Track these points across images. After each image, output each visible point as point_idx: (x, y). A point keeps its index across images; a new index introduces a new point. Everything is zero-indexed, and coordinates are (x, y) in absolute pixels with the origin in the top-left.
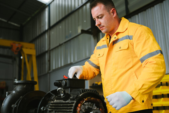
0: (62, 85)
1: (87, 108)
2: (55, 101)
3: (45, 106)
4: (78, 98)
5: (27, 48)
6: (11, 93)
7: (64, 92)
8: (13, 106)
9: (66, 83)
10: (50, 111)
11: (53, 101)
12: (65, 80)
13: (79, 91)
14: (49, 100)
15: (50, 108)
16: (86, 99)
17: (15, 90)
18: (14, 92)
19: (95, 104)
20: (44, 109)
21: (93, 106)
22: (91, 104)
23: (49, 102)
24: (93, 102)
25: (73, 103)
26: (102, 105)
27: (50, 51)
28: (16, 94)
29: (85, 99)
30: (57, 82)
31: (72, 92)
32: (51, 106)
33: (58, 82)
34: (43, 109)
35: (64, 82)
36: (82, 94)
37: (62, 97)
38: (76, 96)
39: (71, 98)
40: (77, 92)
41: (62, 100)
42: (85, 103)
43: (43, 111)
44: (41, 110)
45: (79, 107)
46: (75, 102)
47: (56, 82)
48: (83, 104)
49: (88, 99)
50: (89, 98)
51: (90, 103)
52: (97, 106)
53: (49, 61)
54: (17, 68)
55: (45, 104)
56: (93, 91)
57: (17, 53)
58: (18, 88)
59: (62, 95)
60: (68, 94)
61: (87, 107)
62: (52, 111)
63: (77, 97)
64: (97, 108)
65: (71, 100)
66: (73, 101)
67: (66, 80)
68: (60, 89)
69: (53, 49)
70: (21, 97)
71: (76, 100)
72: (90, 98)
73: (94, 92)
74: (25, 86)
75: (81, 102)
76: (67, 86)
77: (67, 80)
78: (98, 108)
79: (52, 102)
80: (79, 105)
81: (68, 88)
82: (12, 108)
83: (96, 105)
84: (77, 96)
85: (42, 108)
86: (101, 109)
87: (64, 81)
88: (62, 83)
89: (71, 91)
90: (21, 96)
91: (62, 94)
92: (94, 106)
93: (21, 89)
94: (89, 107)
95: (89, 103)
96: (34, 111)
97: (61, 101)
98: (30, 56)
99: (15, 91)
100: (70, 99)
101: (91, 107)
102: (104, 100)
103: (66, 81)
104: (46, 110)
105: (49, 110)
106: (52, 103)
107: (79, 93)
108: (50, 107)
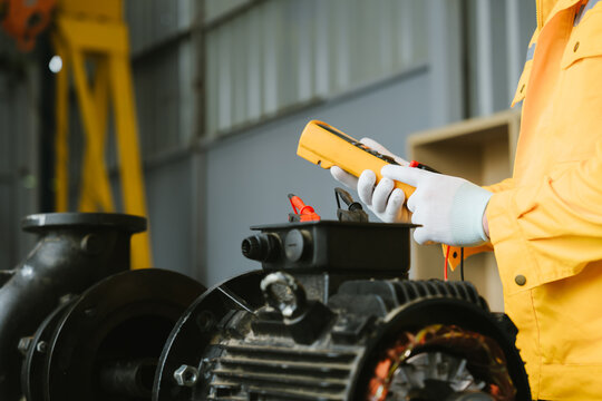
0: (289, 254)
1: (422, 385)
2: (251, 336)
3: (193, 361)
4: (374, 334)
5: (81, 16)
6: (14, 278)
7: (300, 294)
8: (23, 343)
9: (308, 246)
10: (221, 392)
11: (238, 334)
12: (300, 227)
13: (377, 291)
14: (214, 331)
15: (222, 376)
16: (418, 338)
17: (33, 262)
18: (28, 272)
19: (464, 362)
20: (192, 375)
21: (452, 372)
22: (444, 360)
23: (215, 342)
24: (453, 352)
25: (348, 358)
26: (504, 369)
27: (202, 32)
28: (41, 282)
29: (415, 333)
30: (257, 234)
31: (343, 296)
32: (226, 364)
33: (265, 236)
34: (188, 375)
35: (297, 238)
36: (394, 312)
37: (287, 322)
38: (364, 320)
39: (337, 329)
40: (369, 298)
41: (285, 335)
42: (411, 356)
43: (186, 390)
44: (174, 381)
45: (382, 382)
46: (360, 351)
47: (253, 238)
48: (404, 364)
49: (428, 336)
50: (434, 329)
51: (438, 357)
52: (478, 373)
53: (200, 84)
54: (32, 122)
55: (194, 348)
56: (453, 293)
57: (29, 46)
58: (50, 253)
59: (288, 311)
60: (318, 304)
61: (420, 379)
62: (235, 391)
63: (369, 327)
64: (476, 381)
65: (337, 338)
66: (346, 349)
67: (308, 227)
68: (278, 282)
69: (218, 25)
70: (65, 300)
71: (367, 344)
72: (440, 333)
73: (459, 297)
74: (84, 242)
75: (392, 353)
76: (315, 260)
77: (315, 230)
78: (482, 385)
79: (233, 343)
80: (383, 369)
81: (318, 271)
82: (20, 356)
83: (469, 368)
84: (373, 319)
85: (179, 373)
86: (494, 388)
87: (296, 231)
88: (288, 242)
89: (332, 292)
90: (63, 294)
91: (288, 303)
92: (461, 371)
93: (62, 259)
94: (436, 375)
95: (431, 358)
96: (132, 374)
97: (282, 339)
98: (96, 60)
99: (35, 269)
100: (329, 337)
101: (444, 378)
102: (515, 339)
103: (306, 232)
104: (203, 385)
105: (217, 383)
106: (233, 351)
107: (383, 306)
108: (220, 369)
